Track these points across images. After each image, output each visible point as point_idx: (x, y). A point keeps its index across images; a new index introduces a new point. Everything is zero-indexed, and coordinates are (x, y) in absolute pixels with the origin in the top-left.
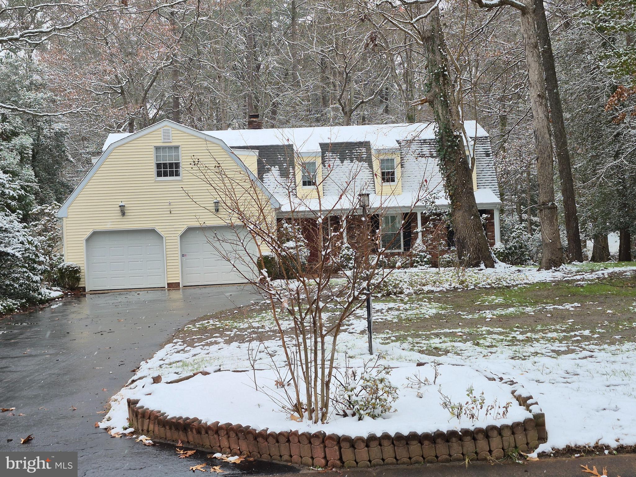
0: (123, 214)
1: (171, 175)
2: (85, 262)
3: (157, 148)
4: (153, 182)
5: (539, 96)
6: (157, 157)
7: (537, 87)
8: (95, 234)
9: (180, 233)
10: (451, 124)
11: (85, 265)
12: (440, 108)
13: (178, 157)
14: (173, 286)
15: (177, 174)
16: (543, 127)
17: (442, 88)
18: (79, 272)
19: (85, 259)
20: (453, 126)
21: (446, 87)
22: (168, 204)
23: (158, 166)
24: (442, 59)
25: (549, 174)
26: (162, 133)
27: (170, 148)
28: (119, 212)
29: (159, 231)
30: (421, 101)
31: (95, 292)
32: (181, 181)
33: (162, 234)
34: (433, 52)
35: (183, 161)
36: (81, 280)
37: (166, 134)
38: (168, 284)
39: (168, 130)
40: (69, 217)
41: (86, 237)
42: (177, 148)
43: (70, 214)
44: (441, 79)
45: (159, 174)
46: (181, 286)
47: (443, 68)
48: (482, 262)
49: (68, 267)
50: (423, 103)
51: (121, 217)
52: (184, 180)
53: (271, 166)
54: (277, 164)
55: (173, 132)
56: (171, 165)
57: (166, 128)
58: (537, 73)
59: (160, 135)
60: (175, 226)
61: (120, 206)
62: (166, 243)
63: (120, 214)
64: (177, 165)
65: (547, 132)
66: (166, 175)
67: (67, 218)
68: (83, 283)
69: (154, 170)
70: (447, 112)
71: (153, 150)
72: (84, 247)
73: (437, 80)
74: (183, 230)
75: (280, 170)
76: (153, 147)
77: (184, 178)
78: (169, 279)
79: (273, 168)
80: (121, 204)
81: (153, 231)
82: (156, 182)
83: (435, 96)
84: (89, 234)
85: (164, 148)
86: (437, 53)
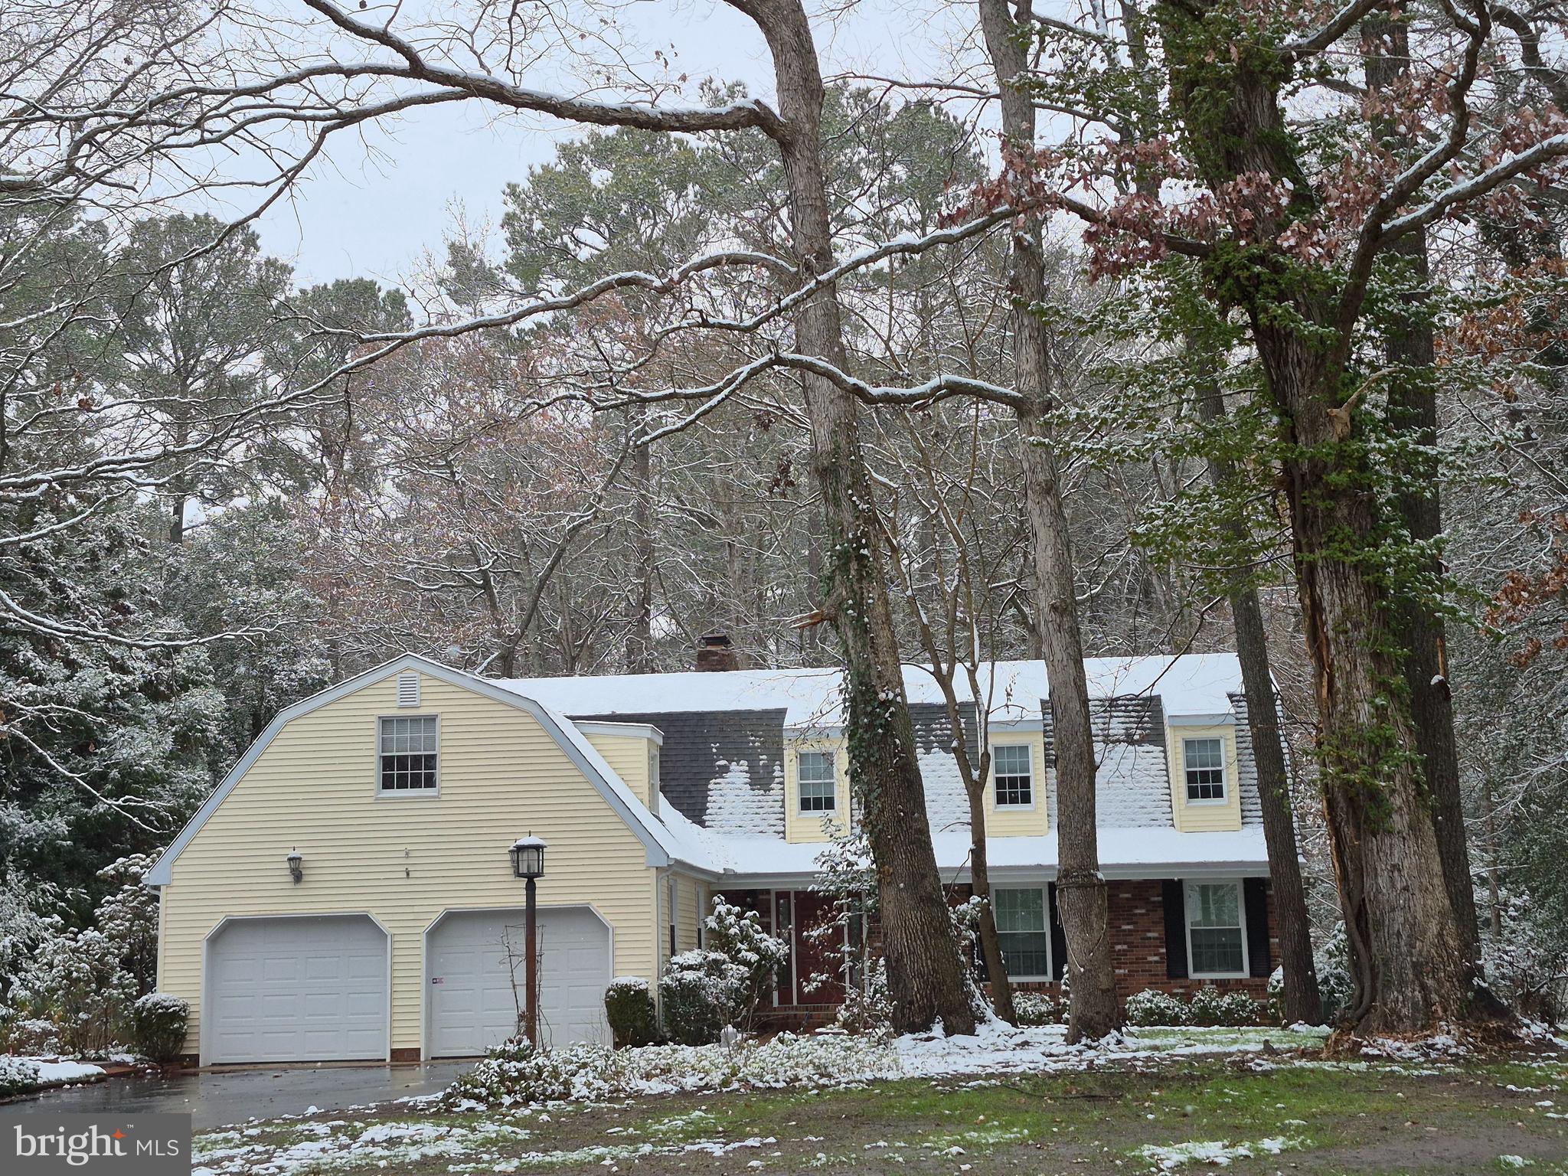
0: (298, 876)
1: (416, 784)
2: (202, 994)
3: (386, 722)
4: (371, 800)
5: (1054, 608)
6: (385, 744)
7: (1051, 588)
8: (231, 926)
9: (428, 925)
10: (873, 673)
11: (202, 1001)
12: (850, 634)
13: (431, 742)
14: (404, 1057)
15: (430, 782)
16: (1065, 683)
17: (856, 588)
18: (184, 1019)
19: (202, 987)
20: (879, 677)
21: (865, 584)
22: (403, 854)
23: (387, 763)
24: (857, 518)
25: (1080, 799)
26: (397, 684)
27: (415, 720)
28: (288, 872)
29: (377, 919)
30: (812, 617)
31: (221, 1069)
32: (436, 799)
33: (385, 927)
34: (837, 502)
35: (445, 750)
36: (188, 1037)
37: (408, 689)
38: (393, 1052)
39: (413, 679)
40: (175, 883)
41: (208, 932)
42: (431, 720)
43: (176, 876)
44: (854, 566)
45: (387, 783)
46: (422, 1058)
47: (858, 540)
48: (938, 1018)
49: (155, 1004)
50: (814, 624)
51: (292, 886)
52: (444, 798)
53: (730, 761)
54: (744, 757)
55: (424, 683)
56: (416, 759)
57: (408, 673)
58: (1050, 553)
59: (393, 691)
60: (416, 909)
61: (290, 859)
62: (393, 949)
63: (291, 878)
64: (431, 761)
65: (1075, 695)
66: (402, 785)
67: (168, 886)
68: (194, 1044)
69: (373, 772)
70: (864, 645)
71: (375, 727)
72: (203, 958)
73: (844, 568)
74: (435, 918)
75: (752, 770)
76: (373, 719)
77: (444, 791)
78: (395, 1039)
79: (733, 766)
80: (292, 854)
81: (362, 921)
82: (378, 801)
83: (840, 605)
84: (215, 924)
85: (402, 720)
86: (844, 503)
